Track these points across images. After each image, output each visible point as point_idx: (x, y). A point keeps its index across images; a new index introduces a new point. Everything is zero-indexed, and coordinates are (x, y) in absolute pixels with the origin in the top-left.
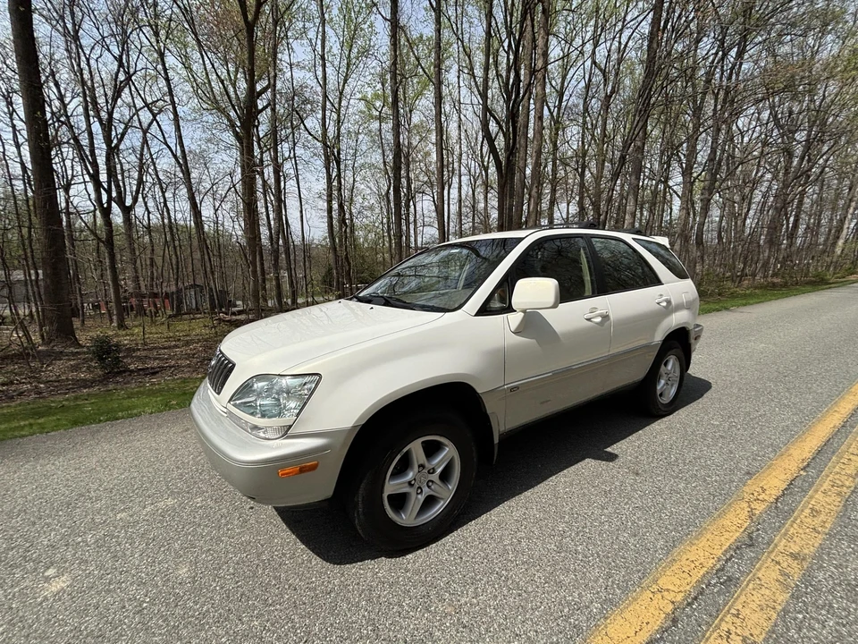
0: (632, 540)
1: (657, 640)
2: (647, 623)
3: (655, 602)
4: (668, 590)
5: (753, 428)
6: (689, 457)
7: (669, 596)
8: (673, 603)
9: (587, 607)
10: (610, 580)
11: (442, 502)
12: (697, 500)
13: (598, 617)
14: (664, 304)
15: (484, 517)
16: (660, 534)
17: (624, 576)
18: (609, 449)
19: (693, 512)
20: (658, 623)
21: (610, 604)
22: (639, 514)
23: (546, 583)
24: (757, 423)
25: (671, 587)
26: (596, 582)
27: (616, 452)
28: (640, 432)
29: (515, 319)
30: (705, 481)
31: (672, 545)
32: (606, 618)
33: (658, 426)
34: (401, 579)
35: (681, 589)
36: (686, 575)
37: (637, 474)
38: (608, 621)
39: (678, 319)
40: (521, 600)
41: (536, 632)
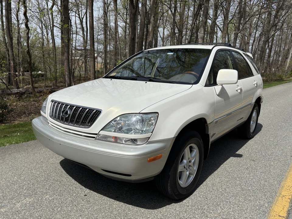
0: (266, 183)
1: (290, 210)
2: (285, 206)
3: (284, 200)
4: (286, 196)
5: (286, 141)
6: (269, 153)
7: (287, 197)
8: (289, 199)
9: (264, 205)
10: (266, 196)
11: (192, 176)
12: (280, 167)
13: (269, 207)
14: (256, 85)
15: (204, 183)
16: (274, 180)
17: (270, 194)
18: (237, 153)
19: (281, 172)
20: (288, 205)
21: (270, 203)
22: (263, 174)
23: (245, 201)
24: (286, 139)
25: (286, 195)
26: (262, 197)
27: (240, 153)
28: (245, 145)
29: (218, 88)
30: (279, 161)
31: (280, 182)
32: (272, 207)
33: (250, 142)
34: (188, 209)
35: (289, 194)
36: (288, 190)
37: (254, 161)
38: (273, 208)
39: (259, 92)
40: (240, 207)
41: (252, 215)
